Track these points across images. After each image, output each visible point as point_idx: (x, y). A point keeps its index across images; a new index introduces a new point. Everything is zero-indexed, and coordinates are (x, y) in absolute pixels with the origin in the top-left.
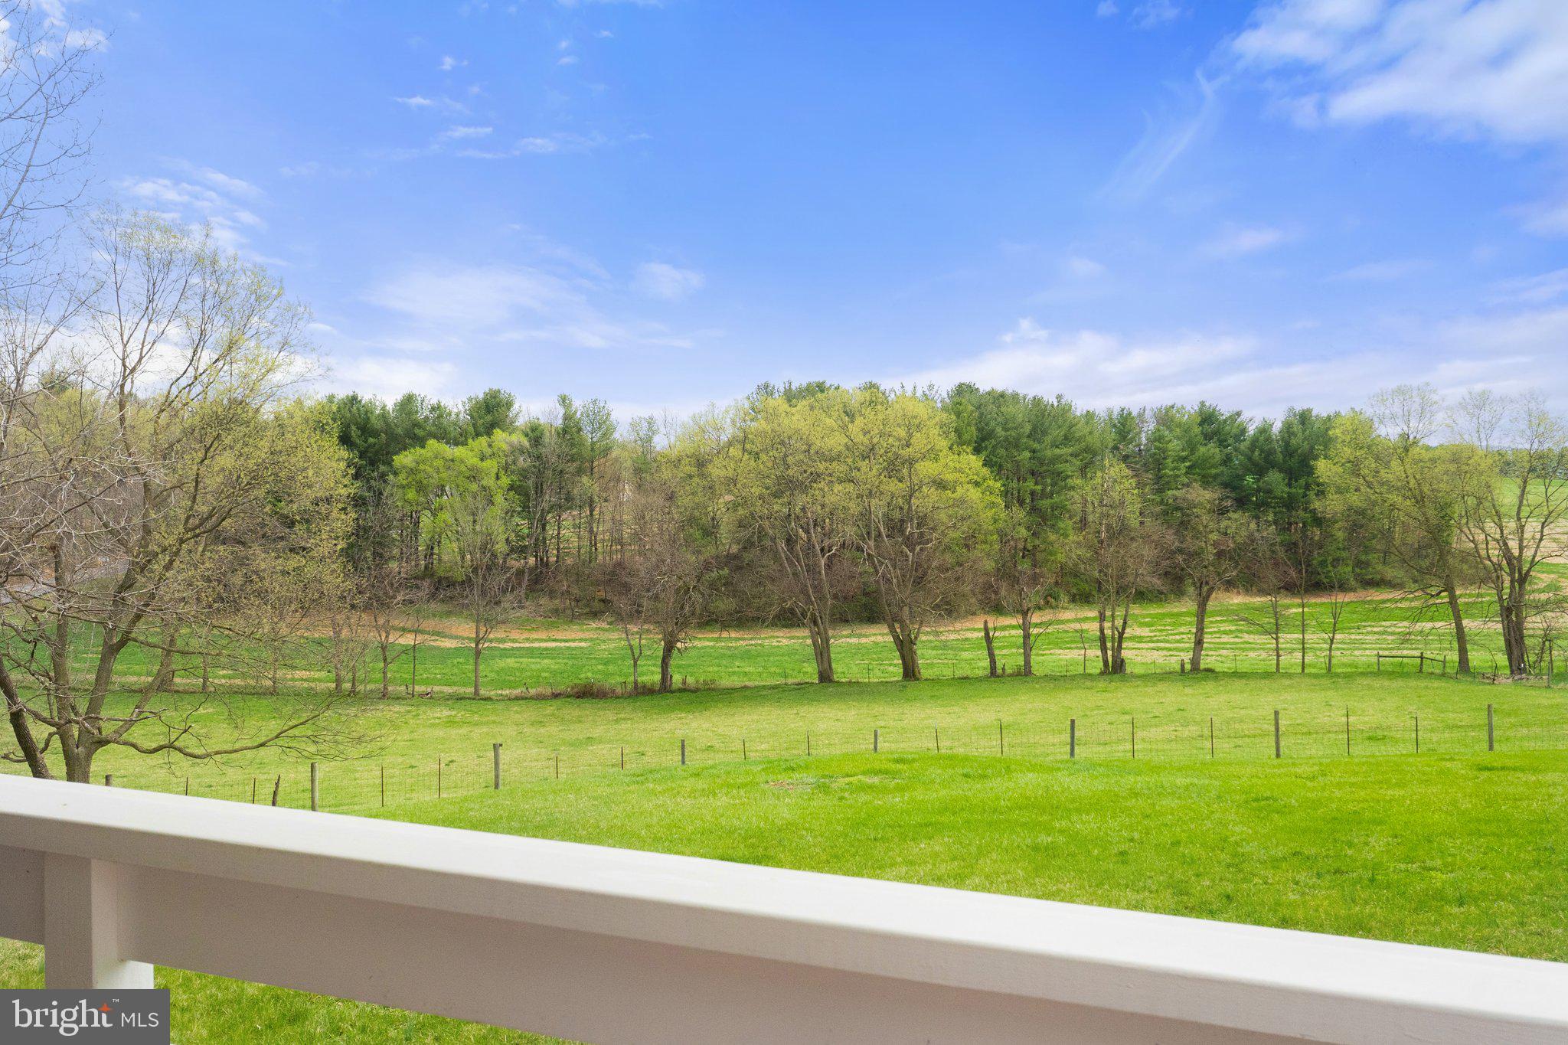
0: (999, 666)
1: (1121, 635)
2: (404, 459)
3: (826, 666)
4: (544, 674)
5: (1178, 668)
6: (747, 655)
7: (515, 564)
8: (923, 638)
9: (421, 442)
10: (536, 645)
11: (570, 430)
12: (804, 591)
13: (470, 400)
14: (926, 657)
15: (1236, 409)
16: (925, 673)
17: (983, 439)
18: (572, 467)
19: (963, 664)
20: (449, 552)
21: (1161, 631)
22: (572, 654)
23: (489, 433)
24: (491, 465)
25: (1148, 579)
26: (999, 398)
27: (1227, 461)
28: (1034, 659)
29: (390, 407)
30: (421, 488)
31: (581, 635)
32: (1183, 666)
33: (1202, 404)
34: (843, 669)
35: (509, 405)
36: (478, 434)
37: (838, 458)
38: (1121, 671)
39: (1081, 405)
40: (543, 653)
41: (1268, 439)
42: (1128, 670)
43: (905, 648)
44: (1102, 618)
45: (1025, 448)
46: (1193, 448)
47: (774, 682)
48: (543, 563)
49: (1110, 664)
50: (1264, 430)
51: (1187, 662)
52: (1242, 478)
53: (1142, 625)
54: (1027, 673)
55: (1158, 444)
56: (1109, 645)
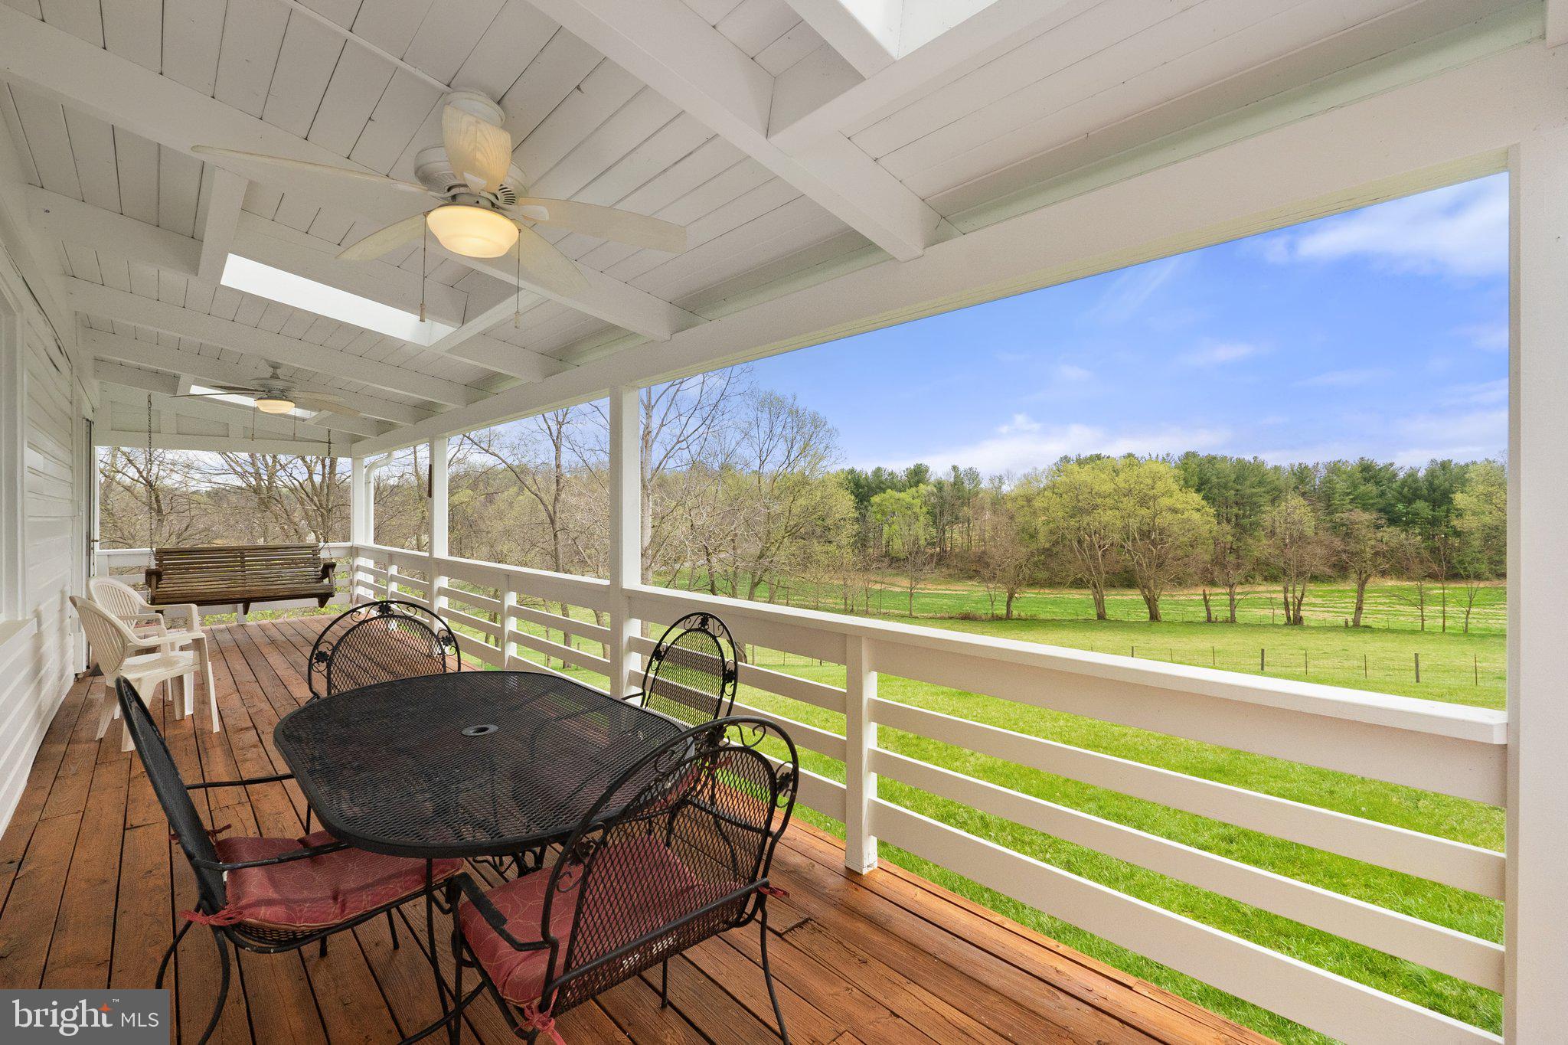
0: (1213, 616)
1: (1300, 601)
2: (876, 499)
3: (1102, 610)
4: (945, 607)
5: (1343, 624)
6: (1054, 603)
7: (930, 551)
8: (1163, 597)
9: (884, 490)
10: (940, 592)
11: (957, 483)
12: (1088, 569)
13: (907, 469)
14: (1164, 608)
15: (1389, 461)
16: (1163, 618)
17: (1202, 484)
18: (958, 502)
19: (1189, 614)
20: (897, 545)
22: (959, 598)
23: (917, 486)
24: (918, 502)
25: (1321, 568)
26: (1212, 460)
27: (1382, 494)
28: (1237, 614)
29: (869, 474)
30: (884, 513)
31: (963, 588)
32: (1346, 623)
33: (1362, 459)
34: (1110, 613)
35: (927, 471)
36: (911, 486)
37: (1109, 496)
38: (1300, 624)
39: (1271, 462)
40: (944, 596)
41: (1416, 481)
42: (1305, 623)
43: (1151, 603)
44: (1286, 591)
45: (1232, 489)
46: (1355, 486)
47: (1070, 618)
48: (944, 551)
49: (1292, 619)
50: (1412, 475)
51: (1350, 620)
52: (1394, 505)
53: (1316, 596)
54: (1231, 621)
55: (1328, 485)
56: (1291, 607)
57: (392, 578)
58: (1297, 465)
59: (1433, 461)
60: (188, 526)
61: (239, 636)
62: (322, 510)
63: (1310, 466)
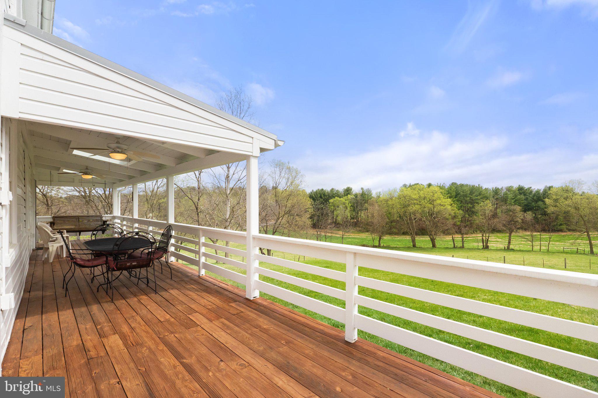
0: (456, 245)
1: (488, 240)
2: (331, 201)
3: (414, 243)
4: (356, 242)
5: (503, 248)
6: (399, 241)
7: (352, 221)
8: (437, 239)
9: (334, 197)
10: (356, 237)
11: (363, 194)
12: (409, 227)
13: (344, 189)
14: (438, 244)
15: (530, 186)
16: (437, 246)
17: (457, 195)
18: (363, 202)
19: (449, 245)
20: (339, 218)
21: (505, 240)
22: (362, 239)
23: (347, 195)
24: (347, 202)
25: (502, 227)
26: (462, 185)
27: (526, 199)
28: (464, 245)
29: (329, 191)
30: (334, 206)
31: (365, 235)
33: (519, 185)
34: (417, 245)
35: (351, 190)
36: (345, 196)
37: (416, 200)
38: (488, 248)
39: (484, 187)
40: (356, 238)
41: (539, 194)
42: (490, 248)
43: (433, 241)
44: (483, 236)
45: (469, 197)
46: (516, 196)
47: (403, 246)
48: (358, 221)
49: (485, 247)
50: (538, 192)
51: (506, 247)
52: (531, 203)
53: (499, 238)
54: (463, 247)
55: (505, 195)
56: (485, 242)
57: (124, 225)
58: (495, 188)
59: (546, 186)
60: (58, 211)
61: (78, 242)
62: (109, 205)
63: (500, 188)
